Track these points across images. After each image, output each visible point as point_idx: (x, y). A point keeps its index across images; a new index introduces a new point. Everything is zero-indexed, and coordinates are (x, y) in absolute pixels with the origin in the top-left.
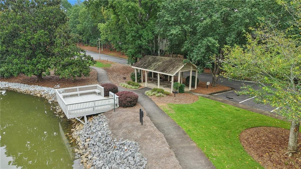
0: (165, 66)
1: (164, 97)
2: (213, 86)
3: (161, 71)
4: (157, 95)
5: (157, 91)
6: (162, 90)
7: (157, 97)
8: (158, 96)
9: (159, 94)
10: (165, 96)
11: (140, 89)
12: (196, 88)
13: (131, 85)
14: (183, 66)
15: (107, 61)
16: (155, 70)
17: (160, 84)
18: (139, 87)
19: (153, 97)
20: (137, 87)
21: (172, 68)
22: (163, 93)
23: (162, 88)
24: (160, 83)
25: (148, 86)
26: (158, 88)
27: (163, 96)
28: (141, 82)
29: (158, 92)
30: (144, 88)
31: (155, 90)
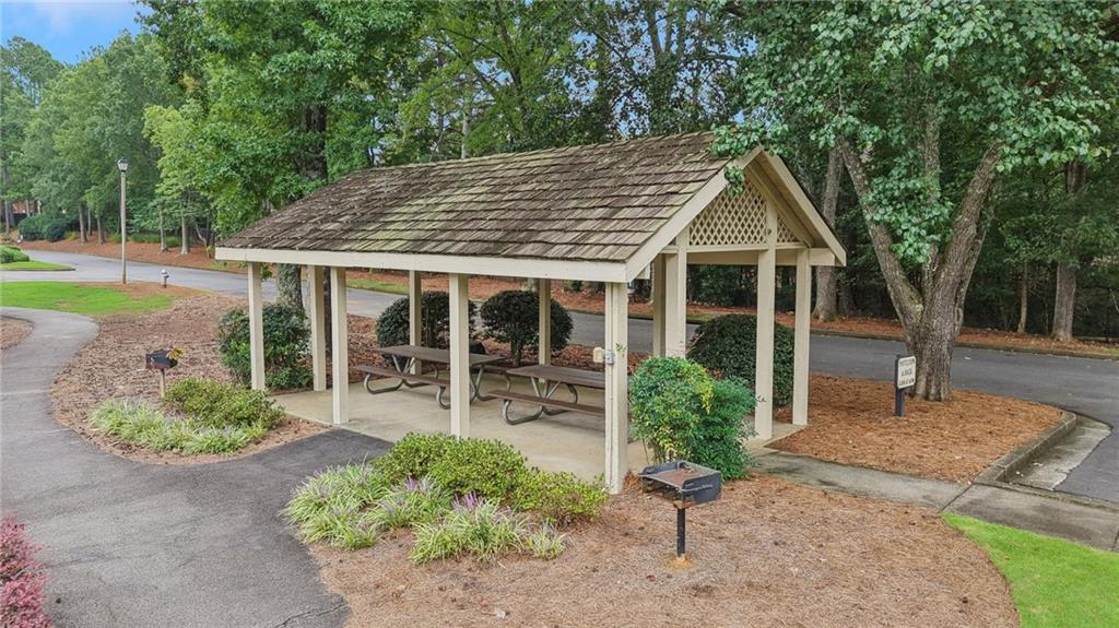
0: (523, 205)
1: (528, 555)
2: (926, 398)
3: (478, 247)
4: (427, 536)
5: (435, 469)
6: (497, 450)
7: (426, 561)
8: (453, 553)
9: (460, 521)
10: (541, 541)
11: (259, 458)
12: (800, 417)
13: (196, 412)
14: (719, 184)
15: (165, 286)
16: (416, 247)
17: (477, 400)
18: (258, 429)
19: (375, 566)
20: (238, 434)
21: (600, 212)
22: (508, 496)
23: (493, 430)
24: (475, 389)
25: (361, 421)
26: (456, 430)
27: (513, 550)
28: (310, 385)
29: (456, 490)
30: (313, 439)
31: (414, 462)
